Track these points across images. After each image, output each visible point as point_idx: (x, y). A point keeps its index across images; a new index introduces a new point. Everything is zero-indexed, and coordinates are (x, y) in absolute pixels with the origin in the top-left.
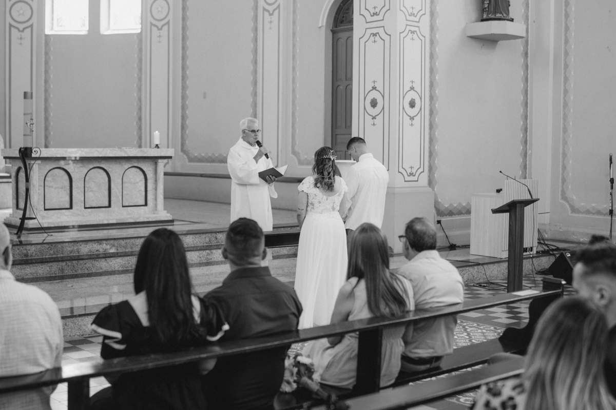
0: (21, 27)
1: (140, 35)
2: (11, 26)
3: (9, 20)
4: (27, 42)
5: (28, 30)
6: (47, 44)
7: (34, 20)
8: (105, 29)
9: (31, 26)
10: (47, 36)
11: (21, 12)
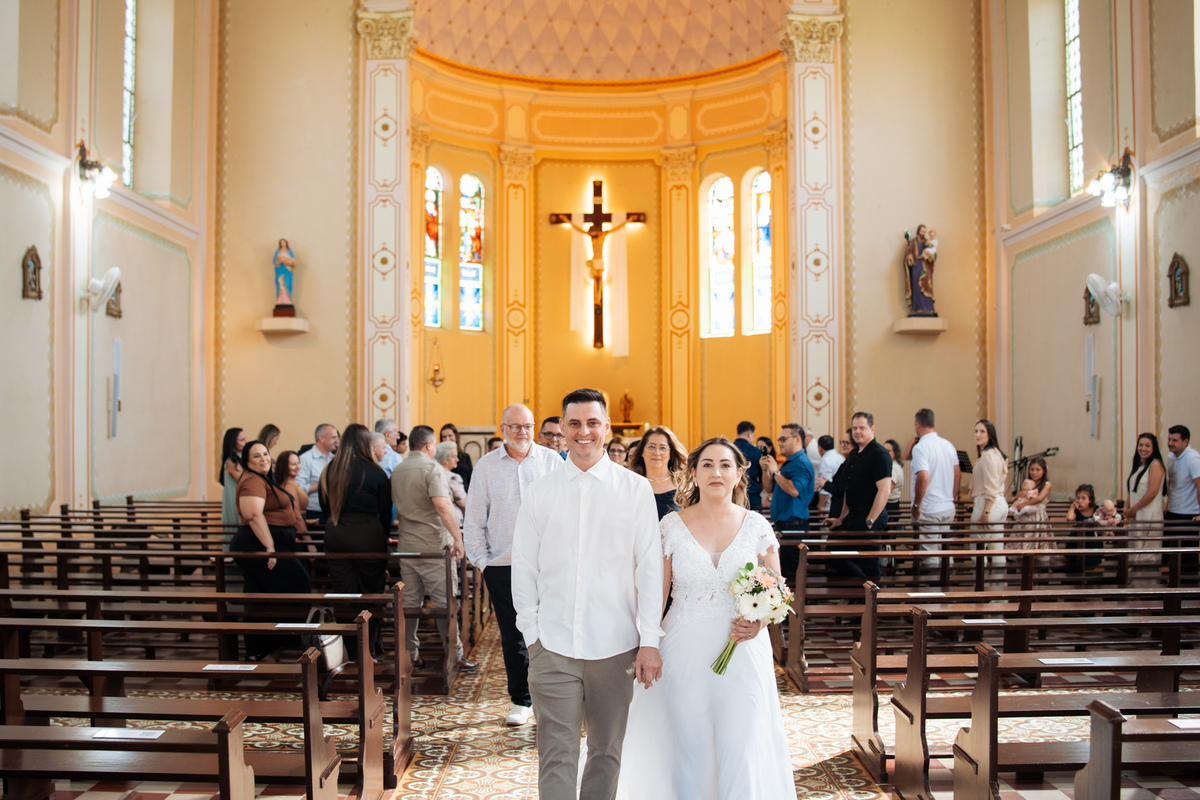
0: (680, 332)
1: (770, 334)
2: (672, 332)
3: (670, 328)
4: (685, 345)
5: (685, 336)
6: (702, 346)
7: (691, 326)
8: (747, 331)
9: (688, 332)
10: (702, 339)
11: (679, 319)
